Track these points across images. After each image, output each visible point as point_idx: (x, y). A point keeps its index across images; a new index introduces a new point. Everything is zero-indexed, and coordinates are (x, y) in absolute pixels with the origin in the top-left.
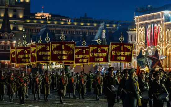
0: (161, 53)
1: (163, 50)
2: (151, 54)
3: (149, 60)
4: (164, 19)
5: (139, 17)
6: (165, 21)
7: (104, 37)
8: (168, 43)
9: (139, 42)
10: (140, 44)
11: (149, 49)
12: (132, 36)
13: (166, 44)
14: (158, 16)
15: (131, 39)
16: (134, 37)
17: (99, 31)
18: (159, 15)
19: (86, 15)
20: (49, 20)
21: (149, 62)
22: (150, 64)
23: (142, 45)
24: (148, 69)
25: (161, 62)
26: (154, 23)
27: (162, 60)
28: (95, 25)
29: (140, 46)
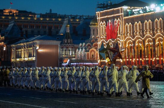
0: (121, 46)
1: (122, 43)
2: (112, 47)
3: (110, 52)
4: (123, 14)
5: (100, 13)
6: (125, 16)
7: (68, 31)
8: (127, 36)
9: (101, 36)
10: (101, 37)
11: (110, 41)
12: (94, 30)
13: (125, 37)
14: (118, 12)
15: (94, 33)
16: (96, 31)
17: (64, 26)
18: (118, 10)
19: (51, 10)
20: (17, 16)
21: (110, 54)
22: (111, 56)
23: (104, 39)
24: (109, 60)
25: (121, 54)
26: (114, 18)
27: (122, 52)
28: (60, 20)
29: (101, 39)
